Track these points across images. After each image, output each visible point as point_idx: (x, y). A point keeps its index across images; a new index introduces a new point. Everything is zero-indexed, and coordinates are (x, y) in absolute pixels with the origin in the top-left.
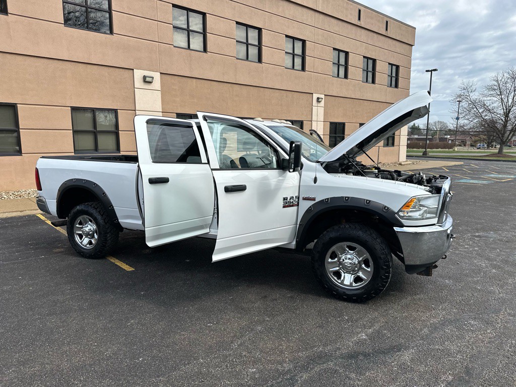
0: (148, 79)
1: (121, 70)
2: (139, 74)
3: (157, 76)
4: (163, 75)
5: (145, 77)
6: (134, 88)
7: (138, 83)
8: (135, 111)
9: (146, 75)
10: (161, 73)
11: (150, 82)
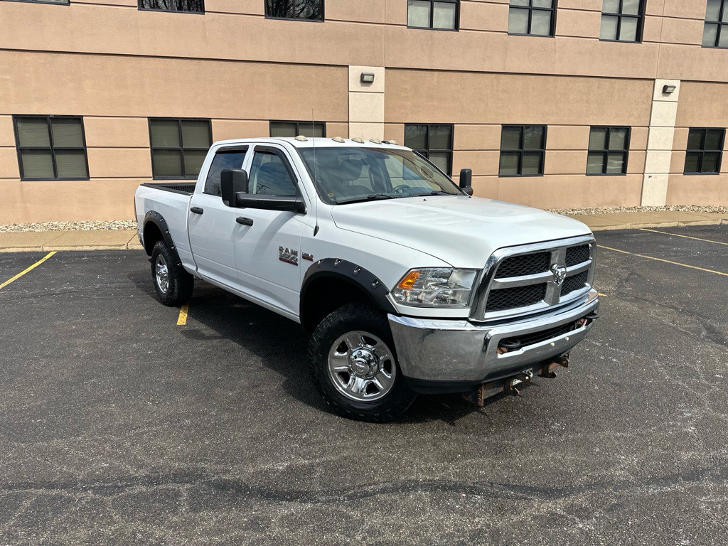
0: (366, 78)
1: (332, 68)
2: (355, 72)
3: (380, 73)
4: (389, 70)
5: (362, 76)
6: (349, 91)
7: (354, 84)
8: (348, 122)
9: (364, 72)
10: (386, 68)
11: (371, 82)
